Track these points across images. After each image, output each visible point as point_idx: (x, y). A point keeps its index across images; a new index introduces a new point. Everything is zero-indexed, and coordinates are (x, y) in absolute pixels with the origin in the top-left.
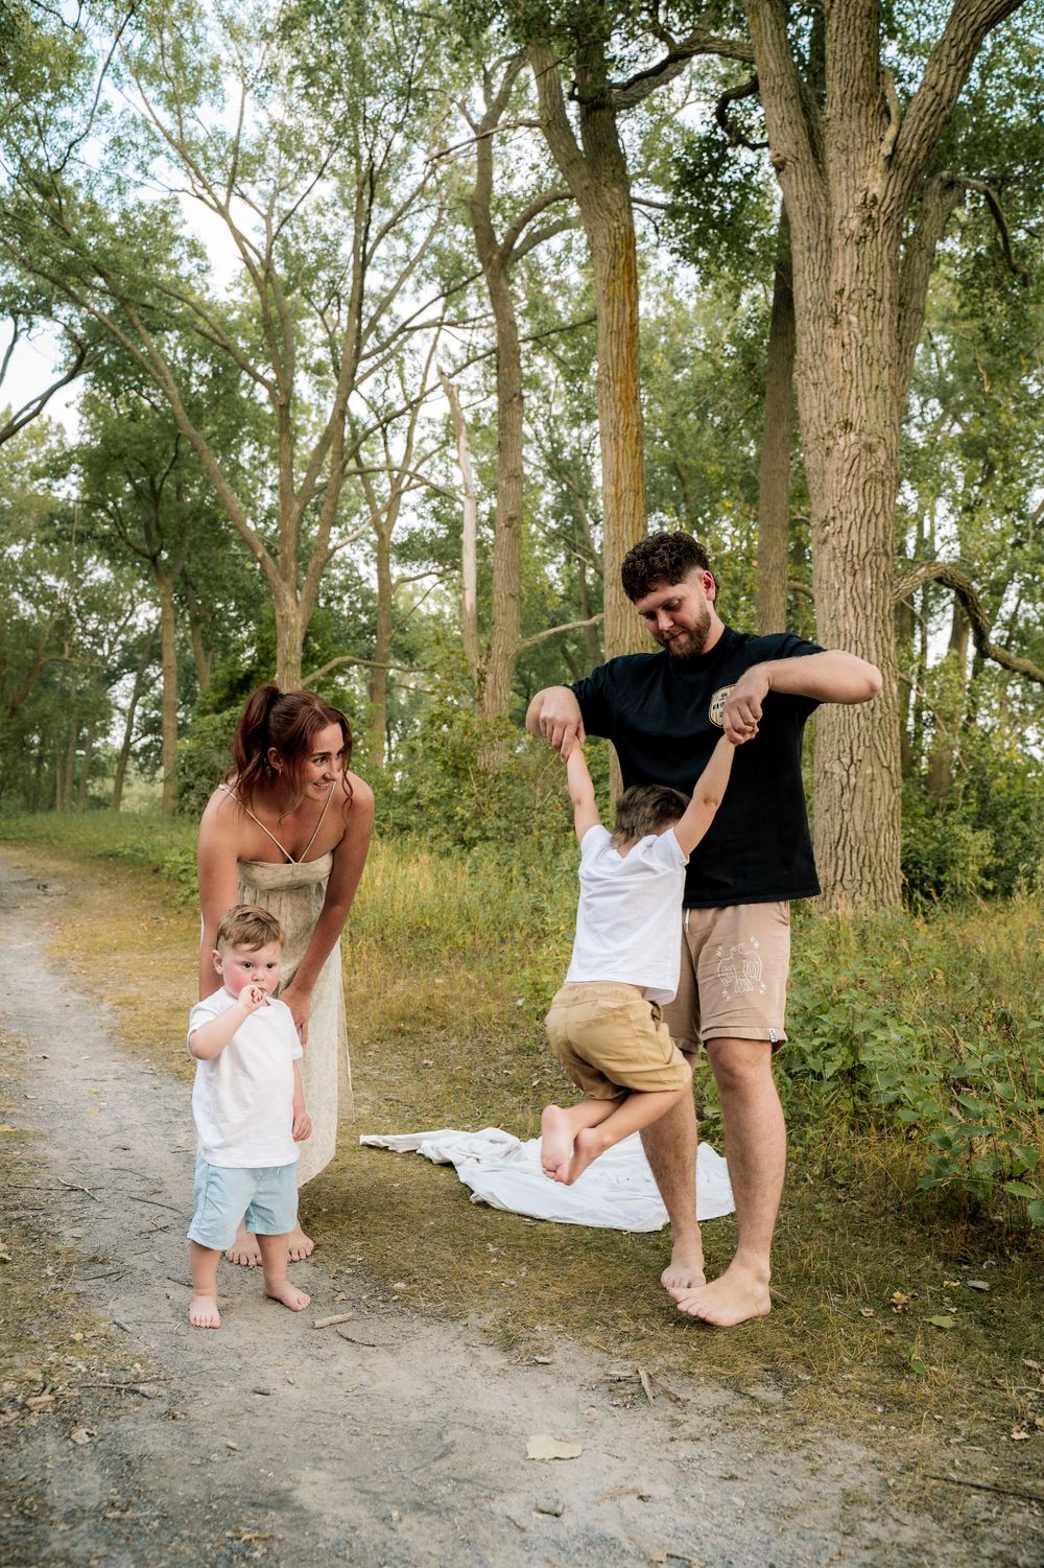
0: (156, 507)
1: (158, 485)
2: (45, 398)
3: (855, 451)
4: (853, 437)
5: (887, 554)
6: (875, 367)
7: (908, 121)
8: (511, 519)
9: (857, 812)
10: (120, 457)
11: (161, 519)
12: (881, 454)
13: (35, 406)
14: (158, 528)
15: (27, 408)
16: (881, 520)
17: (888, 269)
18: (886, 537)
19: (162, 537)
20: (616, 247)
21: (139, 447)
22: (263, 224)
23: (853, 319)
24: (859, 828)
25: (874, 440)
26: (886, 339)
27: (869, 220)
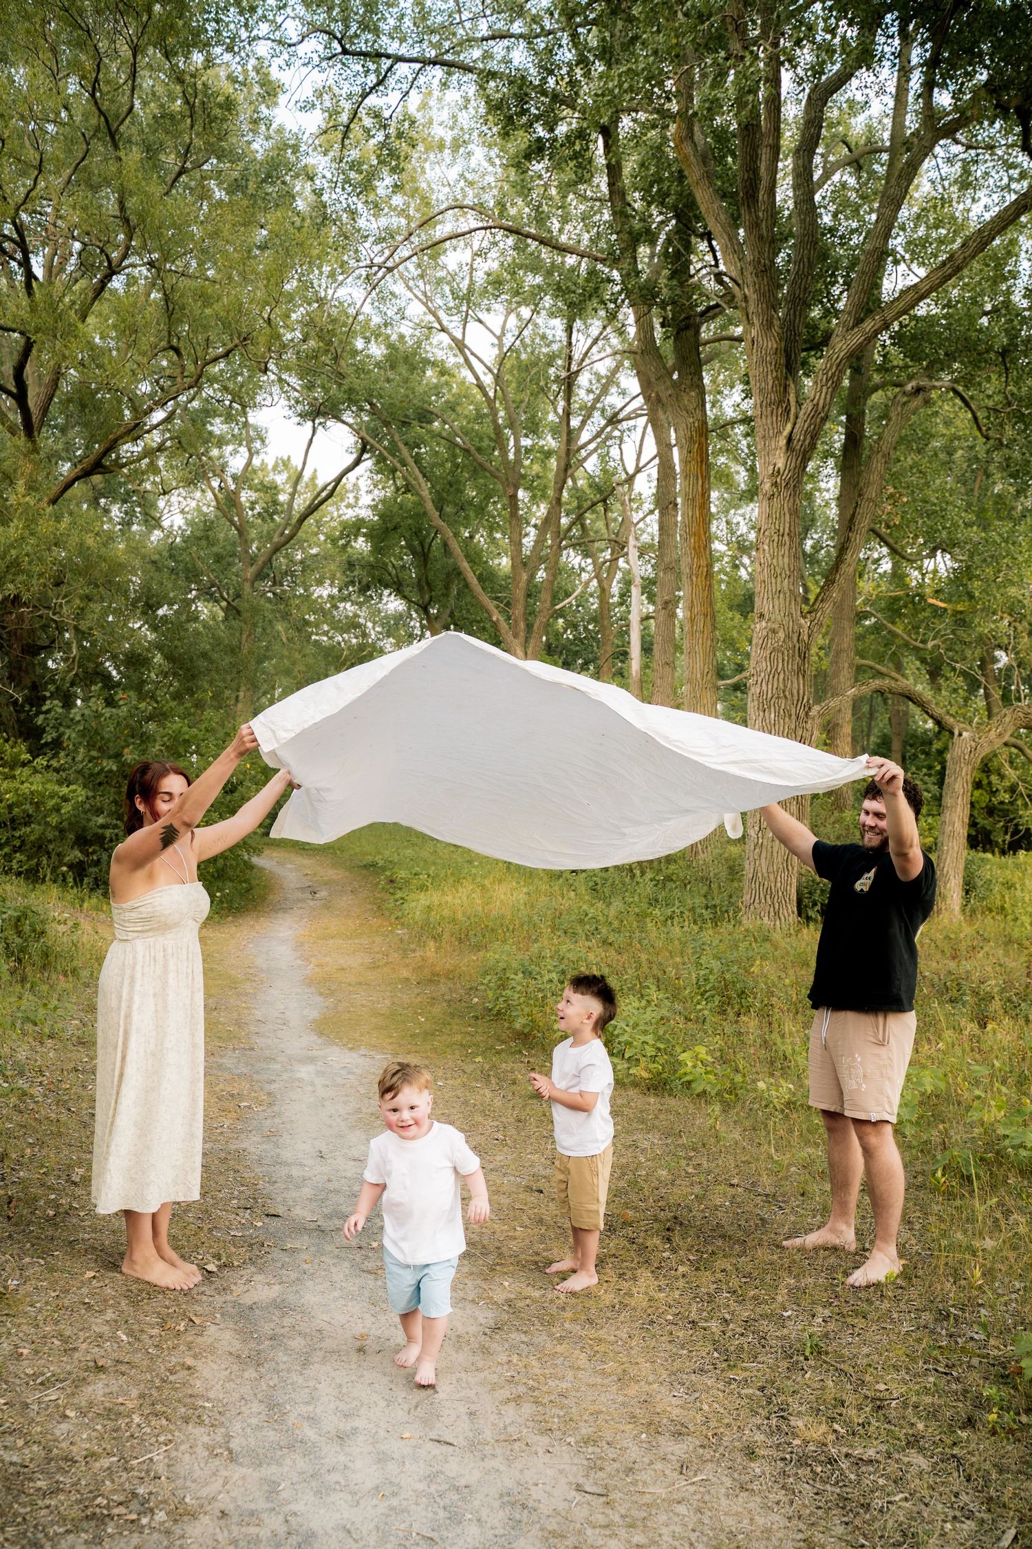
0: (425, 566)
1: (426, 546)
2: (338, 480)
3: (765, 633)
4: (764, 624)
5: (786, 697)
6: (779, 579)
7: (799, 420)
8: (666, 603)
9: (763, 860)
10: (395, 528)
11: (431, 575)
12: (781, 635)
13: (330, 488)
14: (428, 584)
15: (322, 490)
16: (782, 676)
17: (787, 516)
18: (785, 687)
19: (431, 590)
20: (692, 437)
21: (410, 521)
22: (496, 342)
23: (766, 547)
24: (764, 871)
25: (776, 626)
26: (786, 560)
27: (775, 484)
